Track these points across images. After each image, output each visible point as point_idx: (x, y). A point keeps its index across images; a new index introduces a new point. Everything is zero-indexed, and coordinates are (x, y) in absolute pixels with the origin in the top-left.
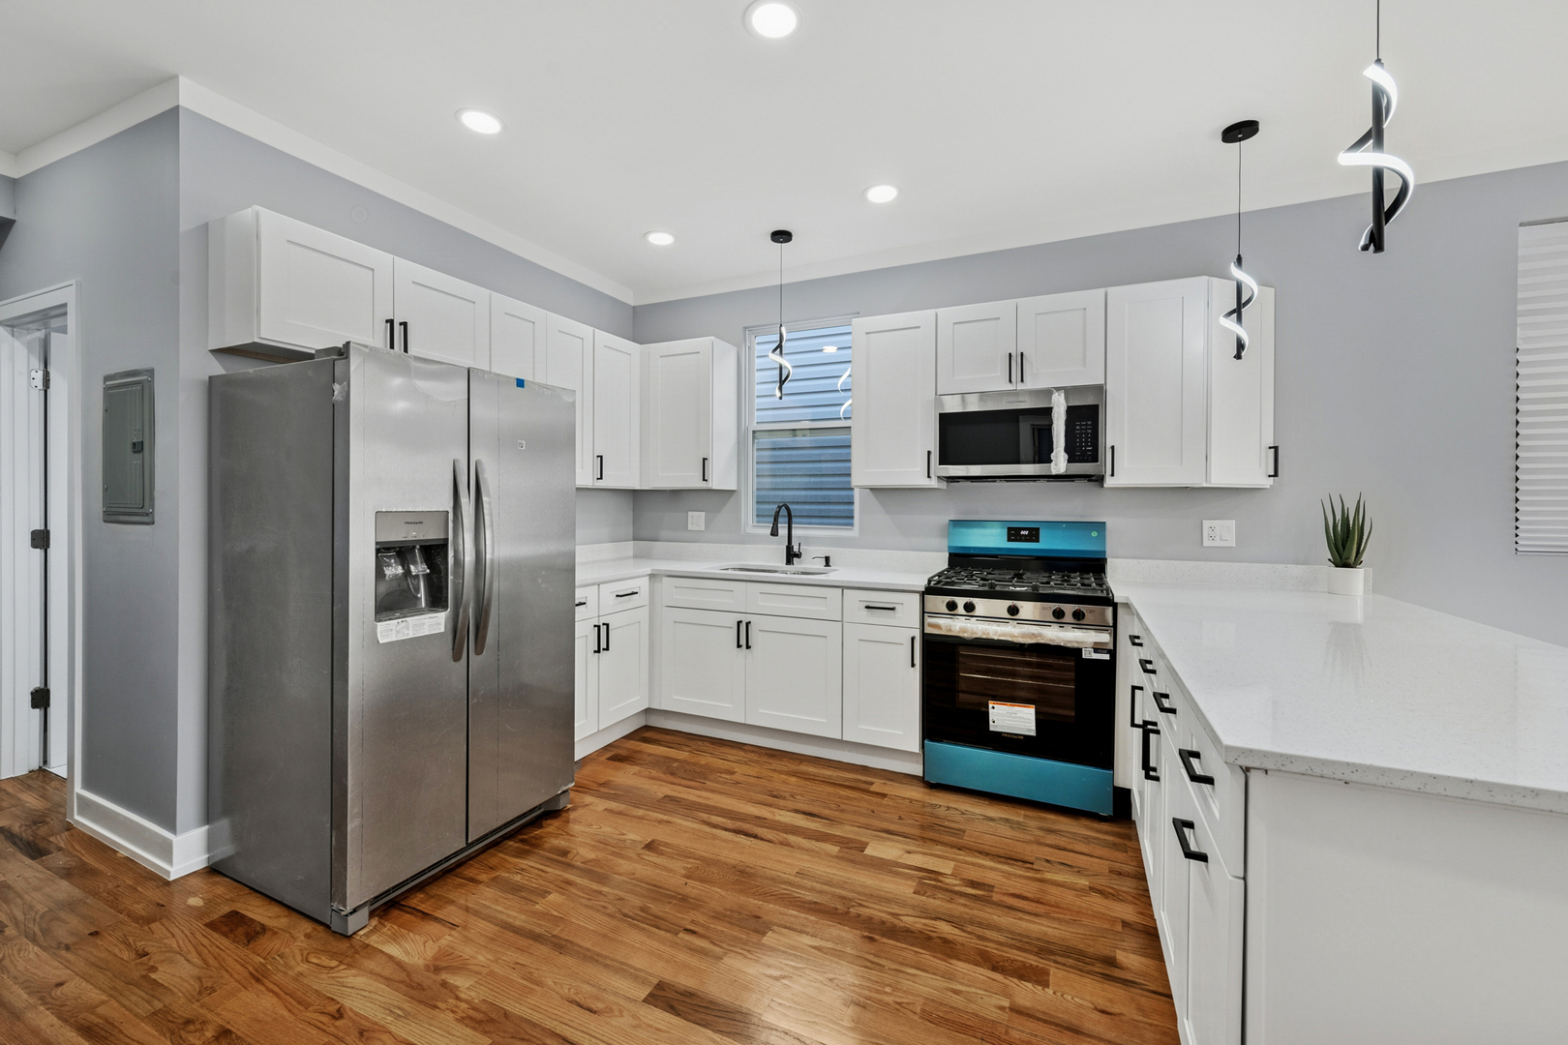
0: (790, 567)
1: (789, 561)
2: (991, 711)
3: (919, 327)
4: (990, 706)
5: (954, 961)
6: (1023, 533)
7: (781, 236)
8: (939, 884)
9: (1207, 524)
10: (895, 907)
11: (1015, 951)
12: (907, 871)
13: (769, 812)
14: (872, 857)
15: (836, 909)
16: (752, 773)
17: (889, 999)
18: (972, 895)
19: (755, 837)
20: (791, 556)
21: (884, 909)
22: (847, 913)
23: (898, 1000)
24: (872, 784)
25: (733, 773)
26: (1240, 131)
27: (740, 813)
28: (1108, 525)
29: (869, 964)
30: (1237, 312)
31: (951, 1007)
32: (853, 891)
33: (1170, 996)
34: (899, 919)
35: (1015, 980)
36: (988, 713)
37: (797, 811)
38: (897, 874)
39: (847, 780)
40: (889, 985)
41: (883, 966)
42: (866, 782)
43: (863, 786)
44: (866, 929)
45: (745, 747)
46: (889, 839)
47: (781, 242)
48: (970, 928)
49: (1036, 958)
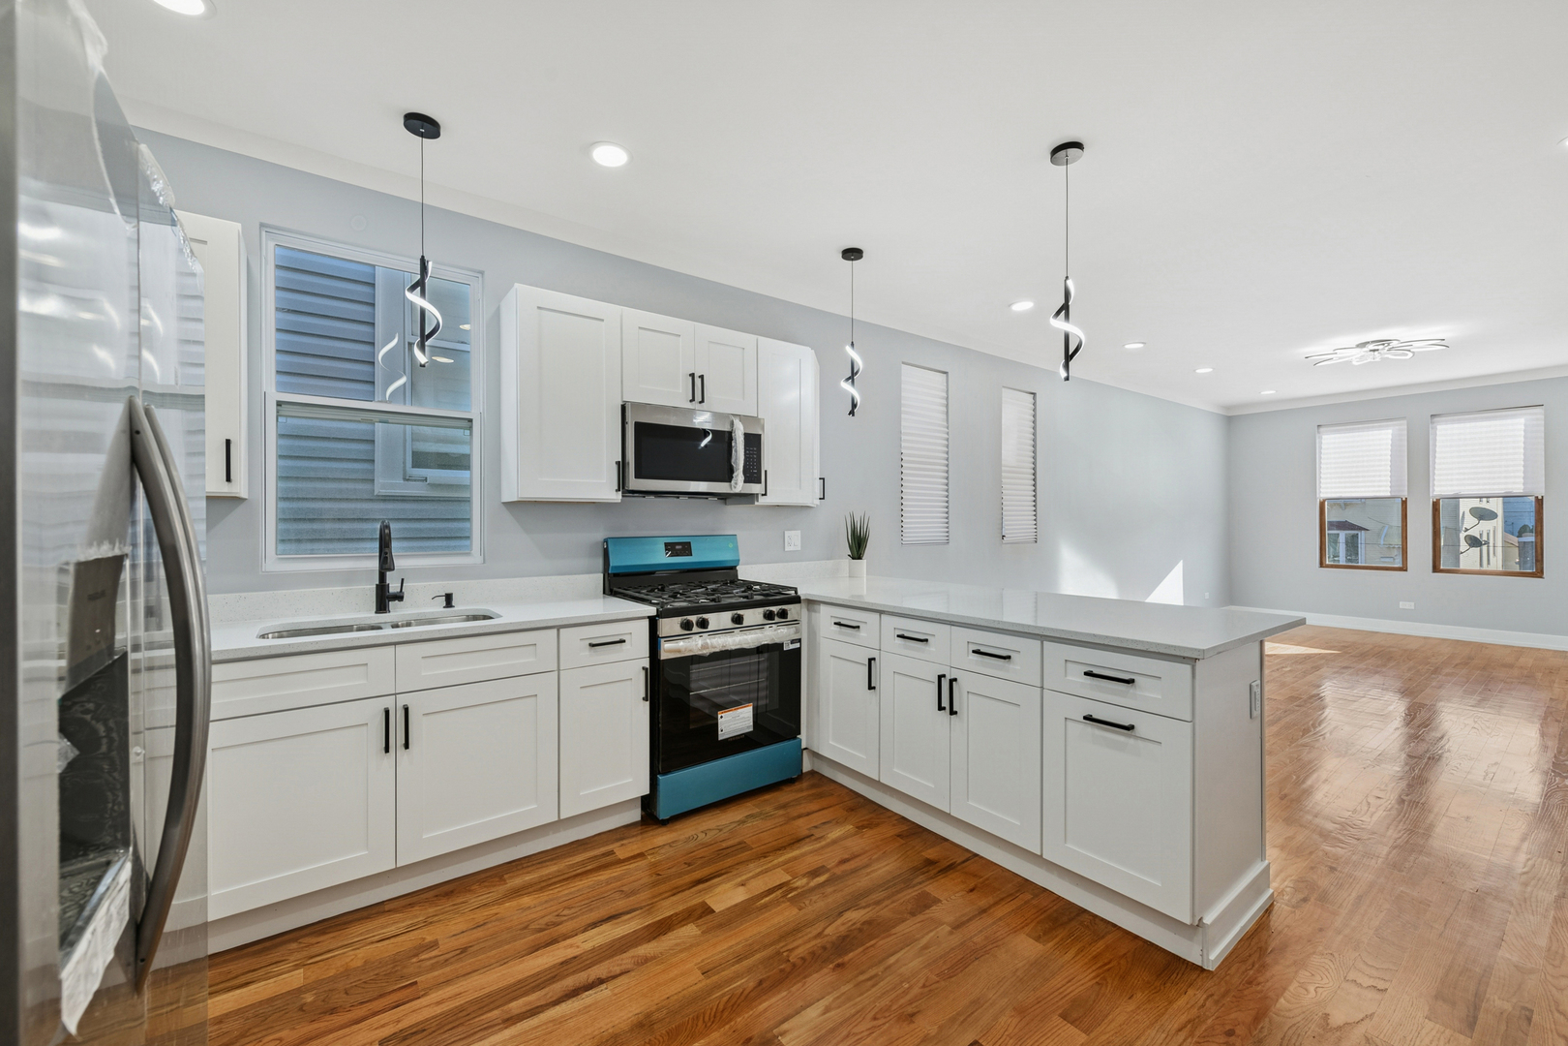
0: (383, 617)
1: (382, 606)
2: (720, 721)
3: (603, 320)
4: (719, 716)
5: (893, 931)
6: (677, 547)
7: (422, 125)
8: (799, 890)
9: (787, 533)
10: (809, 930)
11: (900, 895)
12: (767, 899)
13: (566, 947)
14: (728, 909)
15: (782, 971)
16: (462, 927)
17: (916, 991)
18: (824, 882)
19: (601, 981)
20: (384, 599)
21: (806, 938)
22: (794, 965)
23: (920, 984)
24: (612, 853)
25: (434, 945)
26: (852, 254)
27: (538, 974)
28: (738, 537)
29: (870, 983)
30: (851, 378)
31: (941, 957)
32: (765, 947)
33: (976, 855)
34: (827, 936)
35: (927, 911)
36: (717, 724)
37: (594, 925)
38: (766, 906)
39: (583, 863)
40: (902, 982)
41: (876, 975)
42: (604, 855)
43: (604, 860)
44: (826, 961)
45: (387, 908)
46: (710, 887)
47: (422, 135)
48: (863, 903)
49: (910, 891)
